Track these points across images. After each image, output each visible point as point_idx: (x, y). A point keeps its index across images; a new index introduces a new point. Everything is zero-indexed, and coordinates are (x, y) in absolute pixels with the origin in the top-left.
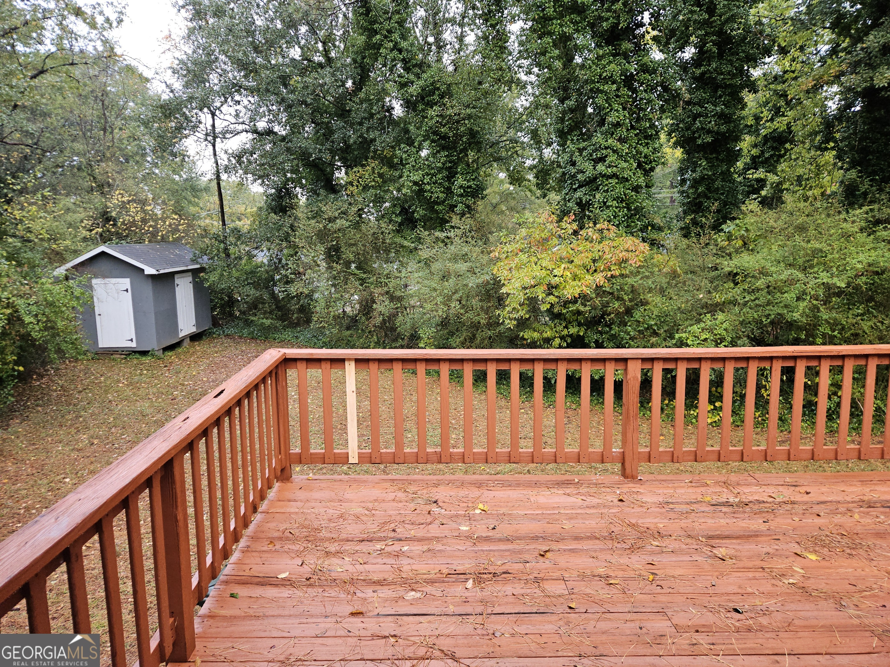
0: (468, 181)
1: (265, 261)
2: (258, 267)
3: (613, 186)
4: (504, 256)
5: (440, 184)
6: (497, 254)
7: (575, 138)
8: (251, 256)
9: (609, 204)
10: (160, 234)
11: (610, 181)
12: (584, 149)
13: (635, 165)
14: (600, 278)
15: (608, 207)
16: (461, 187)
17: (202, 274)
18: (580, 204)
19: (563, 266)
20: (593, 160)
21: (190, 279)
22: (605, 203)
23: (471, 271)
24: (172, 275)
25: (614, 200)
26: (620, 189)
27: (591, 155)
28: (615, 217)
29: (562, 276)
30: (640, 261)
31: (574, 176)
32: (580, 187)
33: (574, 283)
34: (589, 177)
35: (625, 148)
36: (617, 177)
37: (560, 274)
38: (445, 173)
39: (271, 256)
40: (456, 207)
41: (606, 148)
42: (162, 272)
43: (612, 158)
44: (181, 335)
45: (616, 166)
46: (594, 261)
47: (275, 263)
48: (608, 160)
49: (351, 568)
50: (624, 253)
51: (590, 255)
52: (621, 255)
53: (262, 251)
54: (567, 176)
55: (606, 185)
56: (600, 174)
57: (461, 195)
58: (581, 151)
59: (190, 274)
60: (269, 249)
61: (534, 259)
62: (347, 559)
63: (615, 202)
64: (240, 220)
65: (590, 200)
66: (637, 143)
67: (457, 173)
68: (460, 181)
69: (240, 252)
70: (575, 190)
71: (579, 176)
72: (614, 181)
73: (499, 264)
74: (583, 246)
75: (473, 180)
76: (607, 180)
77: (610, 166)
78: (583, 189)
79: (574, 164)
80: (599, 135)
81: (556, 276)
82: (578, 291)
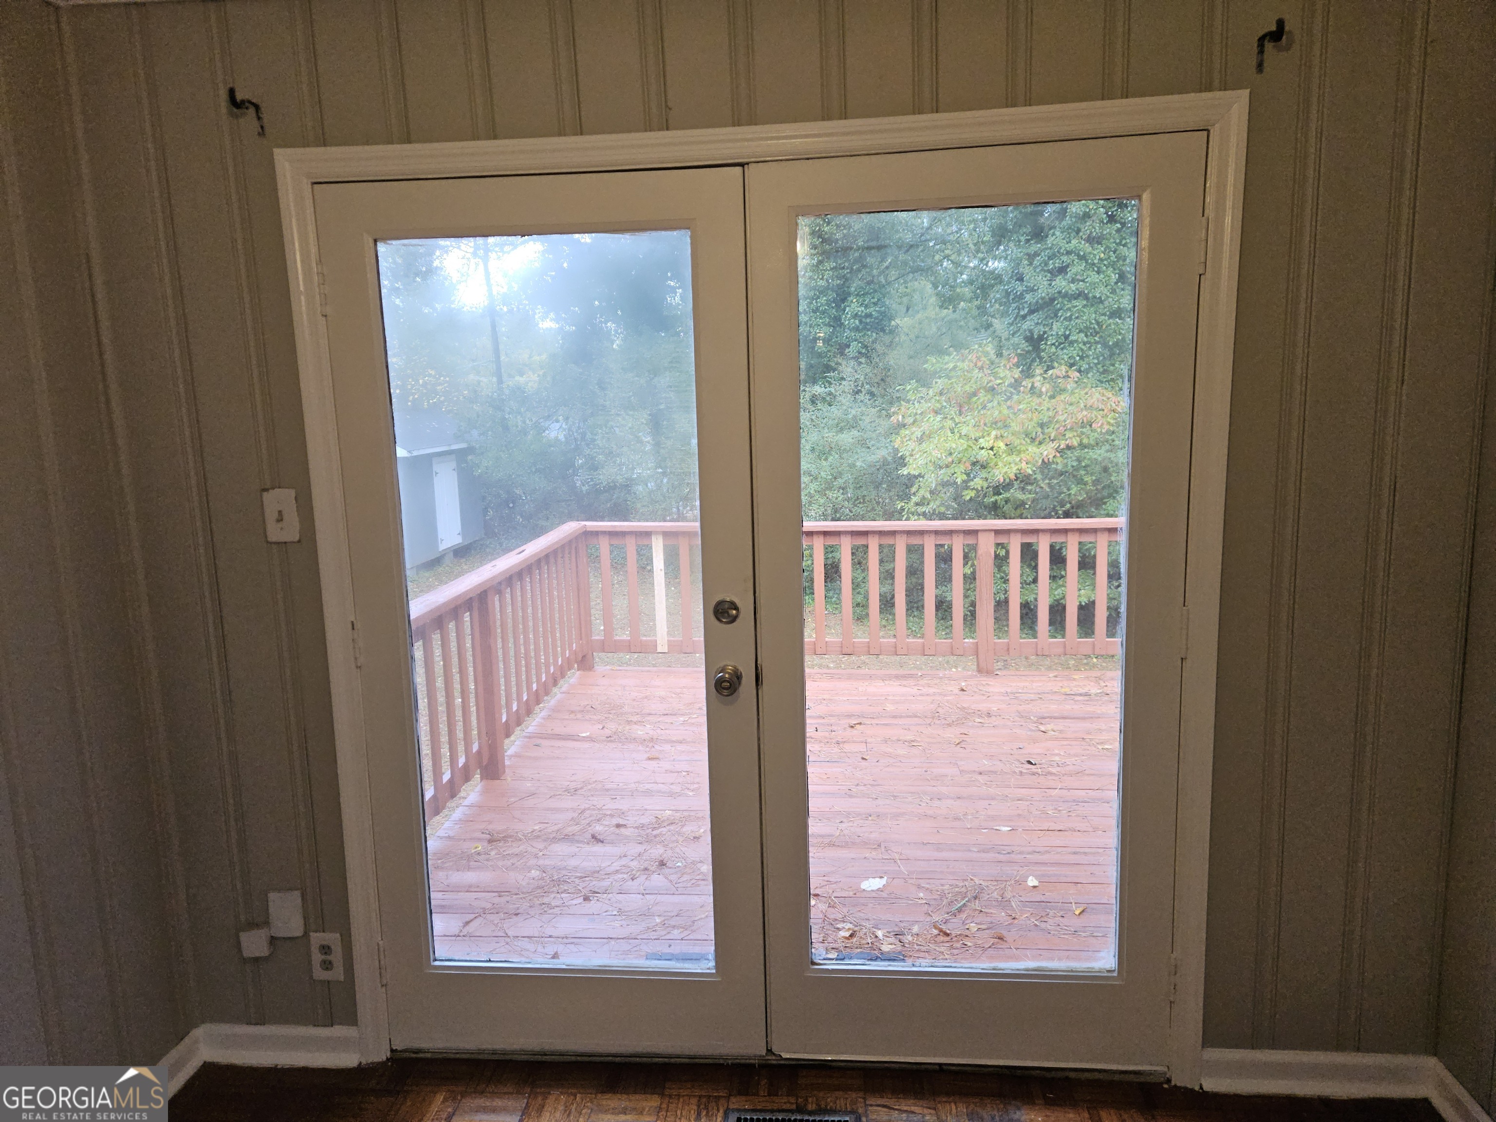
0: (866, 307)
1: (561, 437)
2: (550, 446)
3: (1079, 311)
4: (911, 420)
5: (824, 312)
6: (900, 417)
7: (1023, 239)
8: (540, 430)
9: (1072, 338)
10: (411, 398)
11: (1075, 303)
12: (1036, 254)
13: (1114, 277)
14: (1048, 451)
15: (1072, 343)
16: (855, 316)
17: (470, 457)
18: (1029, 339)
19: (994, 433)
20: (1049, 271)
21: (453, 464)
22: (1067, 337)
23: (863, 443)
24: (429, 458)
25: (1081, 331)
26: (1090, 316)
27: (1046, 264)
28: (1082, 358)
29: (992, 449)
30: (1109, 423)
31: (1021, 297)
32: (1031, 312)
33: (1010, 459)
34: (1042, 298)
35: (1098, 253)
36: (1086, 298)
37: (988, 445)
38: (832, 295)
39: (570, 430)
40: (849, 346)
41: (1069, 253)
42: (415, 453)
43: (1078, 268)
44: (442, 547)
45: (1083, 281)
46: (1042, 425)
47: (576, 440)
48: (1072, 271)
49: (651, 732)
50: (1085, 413)
51: (1036, 417)
52: (1080, 416)
53: (557, 421)
54: (1012, 297)
55: (1069, 309)
56: (1060, 292)
57: (857, 329)
58: (1031, 257)
59: (453, 456)
60: (566, 419)
61: (949, 423)
62: (648, 726)
63: (1082, 335)
64: (521, 374)
65: (1045, 333)
66: (1120, 244)
67: (849, 294)
68: (854, 306)
69: (524, 422)
70: (1024, 317)
71: (1028, 297)
72: (1079, 303)
73: (904, 432)
74: (1026, 402)
75: (875, 304)
76: (1070, 301)
77: (1073, 281)
78: (1035, 317)
79: (1021, 279)
80: (1058, 233)
81: (983, 448)
82: (1014, 469)
